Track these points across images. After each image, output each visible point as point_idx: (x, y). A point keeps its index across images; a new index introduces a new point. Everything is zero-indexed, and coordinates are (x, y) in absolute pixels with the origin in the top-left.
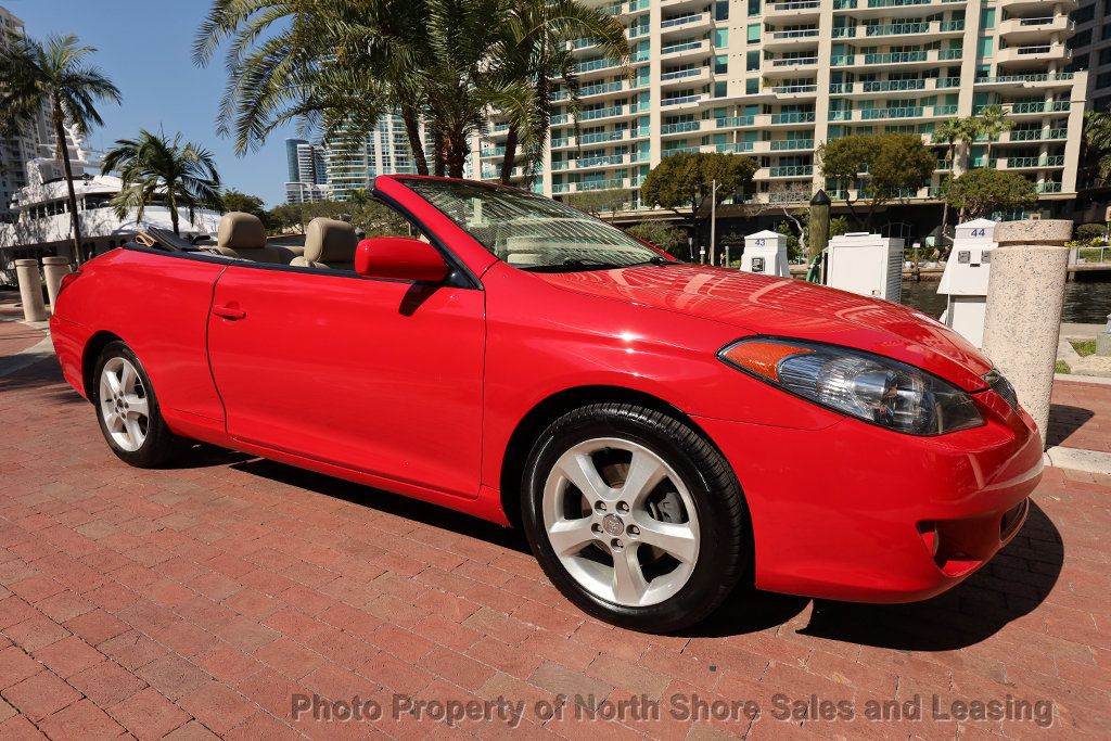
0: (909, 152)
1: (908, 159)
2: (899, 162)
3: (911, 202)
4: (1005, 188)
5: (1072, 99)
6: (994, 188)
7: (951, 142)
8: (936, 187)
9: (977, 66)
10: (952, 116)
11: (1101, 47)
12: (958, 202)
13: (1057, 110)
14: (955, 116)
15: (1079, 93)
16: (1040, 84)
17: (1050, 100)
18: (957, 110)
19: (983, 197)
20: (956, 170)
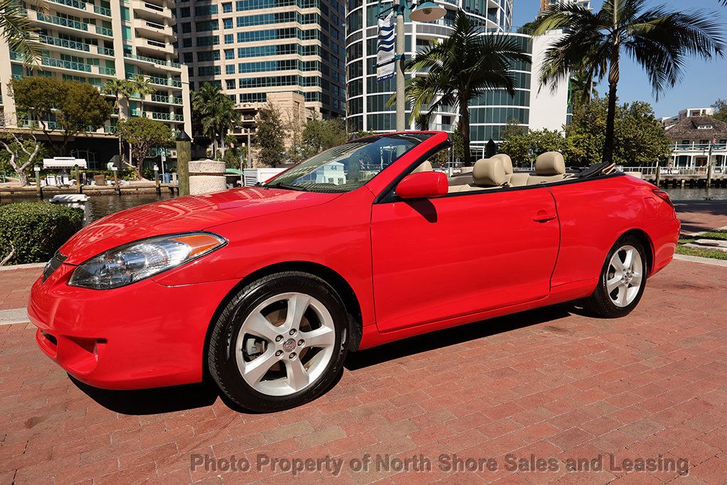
0: (91, 98)
1: (92, 103)
2: (85, 105)
3: (94, 136)
4: (159, 132)
5: (182, 81)
6: (153, 132)
7: (117, 95)
8: (109, 127)
9: (124, 45)
10: (112, 76)
11: (198, 51)
12: (131, 139)
13: (176, 86)
14: (114, 76)
15: (185, 78)
16: (163, 67)
17: (170, 79)
18: (114, 72)
19: (145, 137)
20: (122, 116)
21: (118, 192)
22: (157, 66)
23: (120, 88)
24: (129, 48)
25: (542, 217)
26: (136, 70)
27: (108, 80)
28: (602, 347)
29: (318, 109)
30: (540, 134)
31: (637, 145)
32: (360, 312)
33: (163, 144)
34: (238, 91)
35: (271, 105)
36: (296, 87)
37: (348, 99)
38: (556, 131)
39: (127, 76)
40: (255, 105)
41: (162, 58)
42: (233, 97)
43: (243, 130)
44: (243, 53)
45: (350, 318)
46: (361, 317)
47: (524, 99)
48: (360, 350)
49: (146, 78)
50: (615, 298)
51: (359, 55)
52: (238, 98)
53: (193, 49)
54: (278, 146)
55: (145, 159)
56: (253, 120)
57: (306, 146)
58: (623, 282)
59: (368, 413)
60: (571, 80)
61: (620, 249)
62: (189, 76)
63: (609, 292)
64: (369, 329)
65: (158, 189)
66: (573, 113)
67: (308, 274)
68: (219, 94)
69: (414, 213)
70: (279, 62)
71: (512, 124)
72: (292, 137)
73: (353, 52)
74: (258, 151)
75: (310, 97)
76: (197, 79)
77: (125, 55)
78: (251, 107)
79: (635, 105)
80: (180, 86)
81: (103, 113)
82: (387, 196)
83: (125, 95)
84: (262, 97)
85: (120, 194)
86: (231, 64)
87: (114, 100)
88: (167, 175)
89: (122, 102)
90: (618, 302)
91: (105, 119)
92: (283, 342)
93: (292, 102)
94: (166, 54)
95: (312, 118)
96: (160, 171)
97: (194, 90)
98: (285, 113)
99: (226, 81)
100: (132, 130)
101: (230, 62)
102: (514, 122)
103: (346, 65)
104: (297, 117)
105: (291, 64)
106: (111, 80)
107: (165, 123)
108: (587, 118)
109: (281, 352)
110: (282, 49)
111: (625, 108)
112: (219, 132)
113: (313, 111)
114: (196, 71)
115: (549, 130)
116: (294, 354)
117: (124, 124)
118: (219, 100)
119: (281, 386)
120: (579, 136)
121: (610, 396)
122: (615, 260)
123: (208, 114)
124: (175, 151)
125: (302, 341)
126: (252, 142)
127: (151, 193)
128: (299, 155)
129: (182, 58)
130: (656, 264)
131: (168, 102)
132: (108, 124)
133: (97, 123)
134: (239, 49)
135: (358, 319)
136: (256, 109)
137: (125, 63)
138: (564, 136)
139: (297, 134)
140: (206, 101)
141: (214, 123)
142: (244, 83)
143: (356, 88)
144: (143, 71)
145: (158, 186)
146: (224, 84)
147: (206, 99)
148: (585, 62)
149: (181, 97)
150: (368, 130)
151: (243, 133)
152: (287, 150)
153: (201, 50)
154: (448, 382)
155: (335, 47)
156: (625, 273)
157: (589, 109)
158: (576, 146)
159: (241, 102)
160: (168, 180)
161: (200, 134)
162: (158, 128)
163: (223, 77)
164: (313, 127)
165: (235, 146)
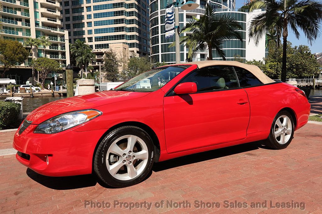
0: (18, 48)
1: (18, 51)
2: (15, 52)
3: (20, 67)
4: (53, 65)
5: (65, 39)
6: (50, 65)
7: (31, 47)
8: (27, 62)
9: (35, 21)
10: (29, 37)
11: (73, 23)
12: (39, 69)
13: (62, 41)
14: (30, 37)
15: (67, 37)
16: (55, 32)
17: (59, 38)
18: (30, 35)
19: (46, 67)
20: (34, 57)
21: (32, 96)
22: (52, 31)
23: (33, 43)
24: (38, 23)
25: (242, 102)
26: (41, 33)
27: (27, 39)
28: (271, 161)
29: (135, 52)
30: (252, 62)
31: (303, 68)
32: (159, 144)
33: (55, 71)
34: (94, 43)
35: (111, 50)
36: (124, 41)
37: (151, 46)
38: (260, 61)
39: (37, 37)
40: (103, 50)
41: (55, 27)
42: (91, 46)
43: (97, 63)
44: (96, 24)
45: (155, 147)
46: (159, 146)
47: (243, 45)
48: (159, 161)
49: (47, 38)
50: (279, 140)
51: (156, 24)
52: (94, 47)
53: (71, 22)
54: (116, 71)
55: (46, 79)
56: (102, 58)
57: (130, 70)
58: (282, 132)
59: (163, 188)
60: (267, 35)
61: (280, 117)
62: (69, 36)
63: (276, 137)
64: (163, 152)
65: (53, 94)
66: (269, 52)
67: (136, 127)
68: (84, 45)
69: (183, 101)
70: (115, 28)
71: (237, 58)
72: (123, 66)
73: (153, 22)
74: (105, 74)
75: (131, 45)
76: (73, 37)
77: (36, 26)
78: (101, 51)
79: (301, 47)
80: (64, 41)
81: (24, 55)
82: (170, 93)
83: (36, 46)
84: (107, 46)
85: (33, 97)
86: (90, 29)
87: (30, 49)
88: (58, 87)
89: (34, 50)
90: (280, 142)
91: (25, 59)
92: (126, 157)
93: (122, 48)
94: (57, 25)
95: (133, 56)
96: (54, 85)
97: (71, 43)
98: (119, 54)
99: (88, 38)
100: (39, 64)
101: (90, 28)
102: (238, 57)
103: (150, 29)
104: (125, 56)
105: (121, 29)
106: (28, 39)
107: (56, 60)
108: (276, 54)
109: (125, 161)
110: (117, 21)
111: (295, 48)
112: (84, 65)
113: (133, 53)
114: (72, 33)
115: (256, 60)
116: (131, 162)
117: (35, 61)
118: (84, 48)
119: (125, 176)
120: (272, 63)
121: (271, 180)
122: (278, 122)
123: (79, 55)
124: (62, 75)
125: (134, 156)
126: (102, 69)
127: (49, 96)
128: (127, 75)
129: (65, 27)
130: (299, 124)
131: (58, 49)
132: (27, 61)
133: (21, 61)
134: (94, 22)
135: (159, 147)
136: (103, 52)
137: (36, 30)
138: (264, 64)
139: (125, 65)
140: (77, 49)
141: (82, 60)
142: (97, 39)
143: (155, 40)
144: (45, 34)
145: (53, 93)
146: (87, 40)
147: (78, 47)
148: (273, 25)
149: (65, 47)
150: (162, 62)
151: (97, 65)
152: (120, 73)
153: (75, 23)
154: (199, 176)
155: (144, 20)
156: (283, 128)
157: (276, 49)
158: (271, 69)
159: (96, 48)
160: (58, 90)
161: (74, 66)
162: (53, 63)
163: (86, 36)
164: (134, 61)
165: (92, 71)
